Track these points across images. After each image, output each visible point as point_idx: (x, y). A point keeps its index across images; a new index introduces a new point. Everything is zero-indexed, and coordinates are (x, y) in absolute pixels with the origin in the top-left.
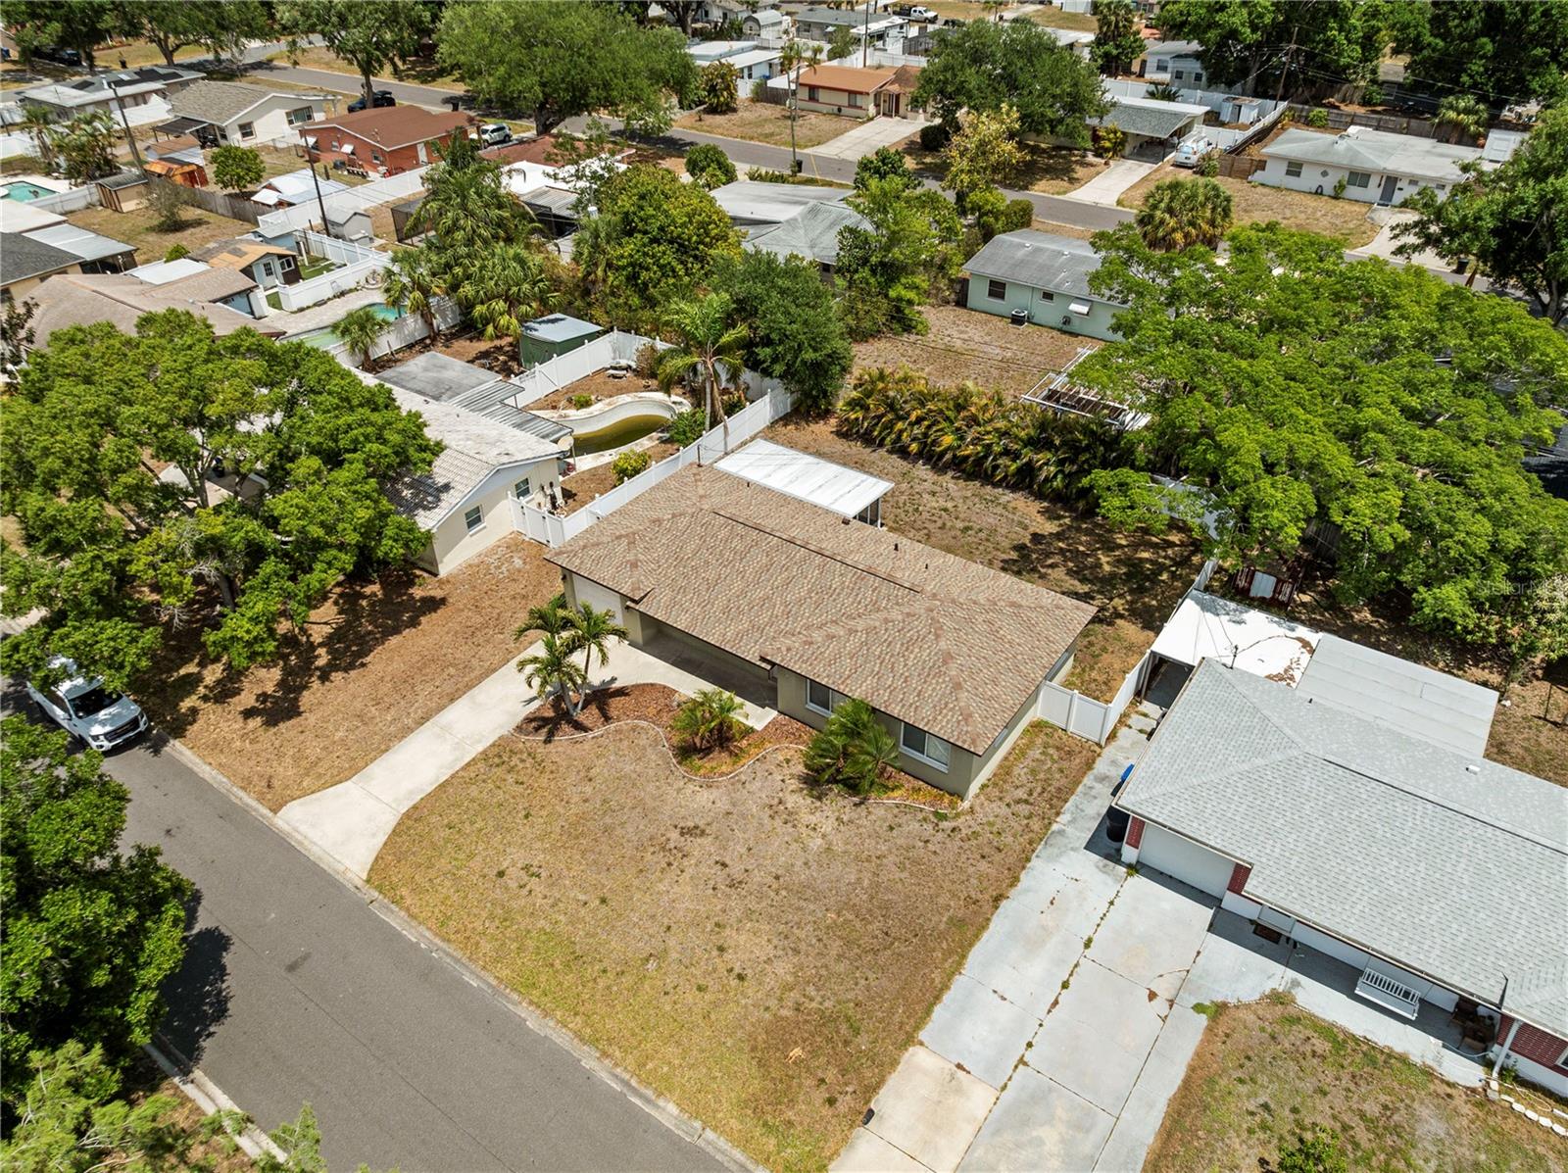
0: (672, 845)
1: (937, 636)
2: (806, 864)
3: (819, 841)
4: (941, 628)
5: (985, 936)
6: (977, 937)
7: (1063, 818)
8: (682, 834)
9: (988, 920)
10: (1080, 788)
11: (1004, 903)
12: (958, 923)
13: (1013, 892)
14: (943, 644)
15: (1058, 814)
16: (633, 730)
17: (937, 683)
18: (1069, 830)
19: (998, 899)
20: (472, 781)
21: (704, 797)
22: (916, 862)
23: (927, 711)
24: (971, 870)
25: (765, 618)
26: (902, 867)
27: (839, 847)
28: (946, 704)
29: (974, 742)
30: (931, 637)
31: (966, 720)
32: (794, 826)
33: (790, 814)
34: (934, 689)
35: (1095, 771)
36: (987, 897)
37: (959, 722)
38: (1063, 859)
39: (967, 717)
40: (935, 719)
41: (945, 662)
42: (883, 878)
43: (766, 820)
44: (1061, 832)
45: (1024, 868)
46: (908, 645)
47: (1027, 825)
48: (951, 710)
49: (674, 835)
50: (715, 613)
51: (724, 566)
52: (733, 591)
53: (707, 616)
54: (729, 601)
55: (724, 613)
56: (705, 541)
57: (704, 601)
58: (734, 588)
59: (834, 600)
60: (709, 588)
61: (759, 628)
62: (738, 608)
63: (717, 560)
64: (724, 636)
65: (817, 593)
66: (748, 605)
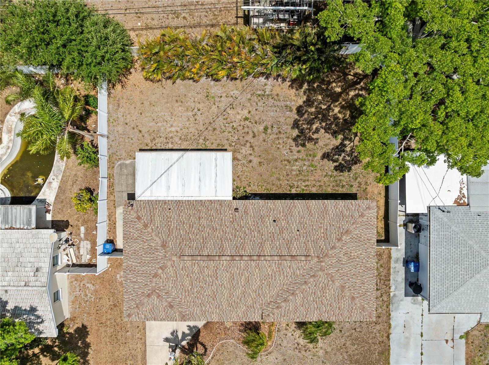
1: (333, 281)
2: (323, 362)
3: (321, 351)
4: (332, 277)
5: (391, 352)
6: (389, 354)
7: (392, 289)
9: (389, 346)
10: (392, 270)
11: (391, 336)
12: (381, 353)
13: (391, 331)
14: (337, 284)
15: (390, 288)
16: (223, 346)
17: (344, 301)
18: (397, 293)
19: (388, 337)
21: (272, 358)
22: (357, 339)
23: (346, 314)
24: (375, 331)
25: (250, 302)
26: (353, 344)
27: (329, 350)
28: (352, 308)
29: (370, 317)
30: (330, 282)
31: (363, 311)
32: (309, 351)
33: (305, 347)
34: (344, 304)
35: (393, 259)
36: (384, 338)
37: (361, 312)
38: (400, 307)
39: (363, 309)
40: (351, 316)
41: (343, 291)
42: (350, 352)
43: (299, 354)
44: (394, 295)
45: (390, 319)
46: (323, 290)
47: (383, 300)
48: (355, 309)
50: (226, 308)
51: (211, 286)
52: (226, 295)
53: (224, 311)
54: (228, 300)
55: (230, 307)
56: (191, 277)
57: (216, 305)
58: (225, 294)
59: (275, 280)
60: (213, 299)
61: (251, 307)
62: (235, 302)
63: (205, 284)
64: (238, 316)
65: (265, 280)
66: (238, 298)
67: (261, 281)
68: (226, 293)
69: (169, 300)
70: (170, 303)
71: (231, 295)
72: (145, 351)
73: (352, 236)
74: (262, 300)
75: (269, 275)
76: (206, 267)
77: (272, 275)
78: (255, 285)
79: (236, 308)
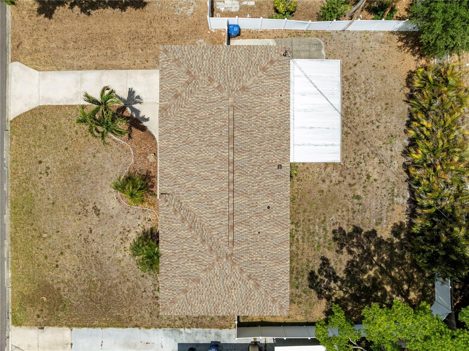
0: (86, 208)
1: (205, 270)
2: (109, 257)
3: (121, 256)
4: (210, 270)
5: (121, 329)
6: (118, 327)
7: (188, 331)
8: (93, 208)
9: (127, 327)
10: (207, 330)
11: (137, 329)
12: (119, 319)
13: (143, 329)
14: (202, 275)
15: (189, 328)
16: (127, 151)
17: (182, 282)
18: (184, 335)
19: (136, 326)
20: (66, 115)
21: (114, 203)
22: (134, 293)
23: (168, 284)
24: (143, 312)
26: (128, 290)
27: (123, 264)
28: (175, 290)
29: (164, 309)
30: (204, 268)
31: (171, 302)
32: (122, 243)
33: (126, 238)
34: (179, 282)
35: (220, 331)
36: (136, 322)
37: (169, 299)
38: (169, 339)
39: (173, 302)
40: (166, 289)
41: (194, 280)
42: (120, 286)
43: (118, 232)
44: (181, 333)
45: (156, 328)
46: (195, 259)
47: (176, 320)
48: (173, 293)
49: (91, 206)
50: (174, 155)
51: (200, 140)
52: (188, 155)
53: (170, 153)
54: (183, 157)
55: (175, 160)
56: (209, 118)
57: (177, 145)
58: (190, 154)
59: (206, 208)
60: (184, 142)
61: (175, 182)
62: (181, 165)
63: (202, 133)
64: (165, 168)
65: (206, 197)
66: (185, 168)
67: (205, 193)
68: (192, 155)
69: (184, 95)
70: (180, 95)
71: (189, 161)
72: (121, 69)
73: (253, 291)
74: (183, 194)
75: (212, 201)
76: (221, 134)
77: (212, 204)
78: (200, 186)
79: (174, 166)
